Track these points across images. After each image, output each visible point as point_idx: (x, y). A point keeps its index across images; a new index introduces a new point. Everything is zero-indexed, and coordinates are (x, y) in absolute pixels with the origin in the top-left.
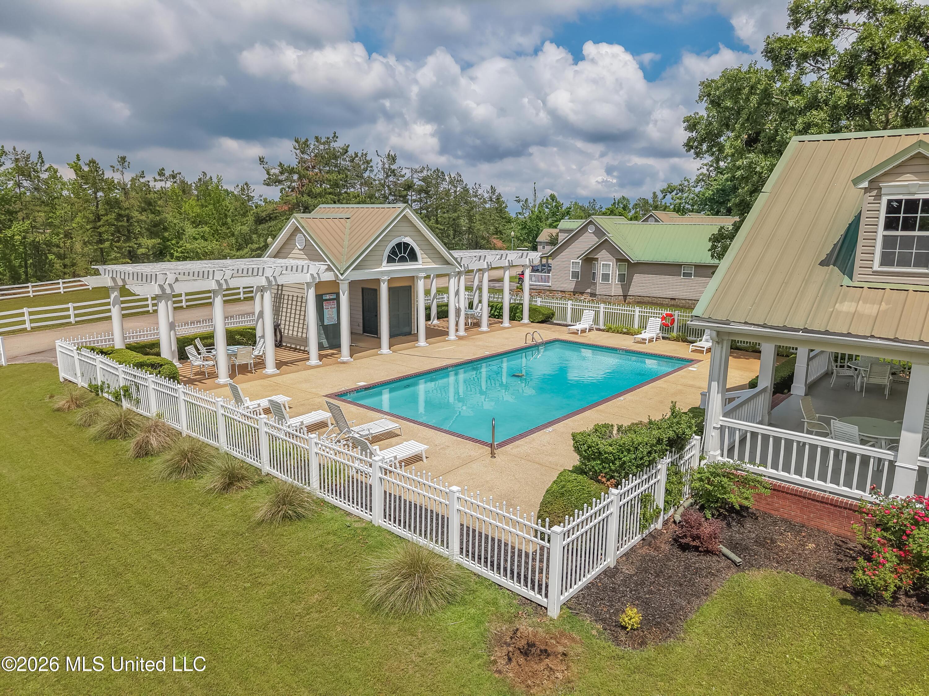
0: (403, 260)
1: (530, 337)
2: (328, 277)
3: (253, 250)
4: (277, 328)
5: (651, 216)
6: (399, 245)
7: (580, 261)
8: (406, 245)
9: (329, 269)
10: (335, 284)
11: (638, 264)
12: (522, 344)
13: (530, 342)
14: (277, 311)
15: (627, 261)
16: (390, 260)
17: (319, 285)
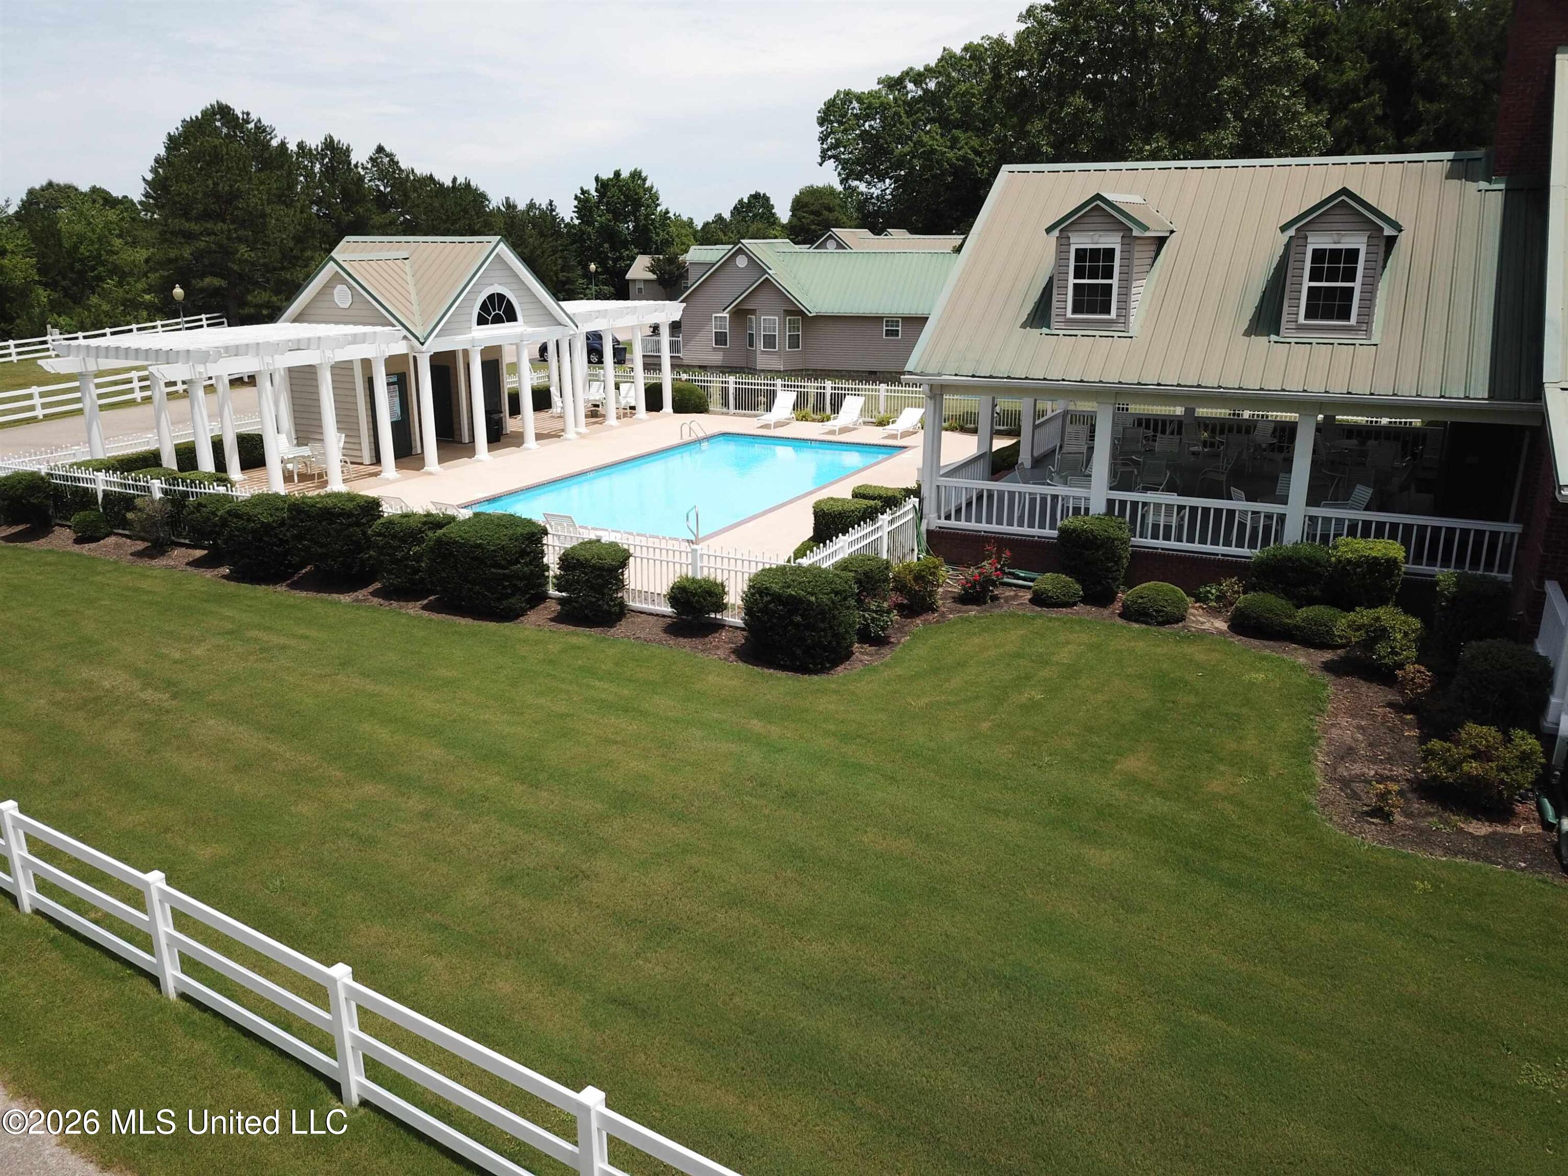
0: (497, 320)
1: (686, 429)
5: (830, 237)
6: (491, 297)
7: (727, 315)
8: (501, 297)
9: (402, 336)
11: (820, 318)
12: (676, 441)
13: (687, 438)
15: (801, 313)
16: (482, 321)
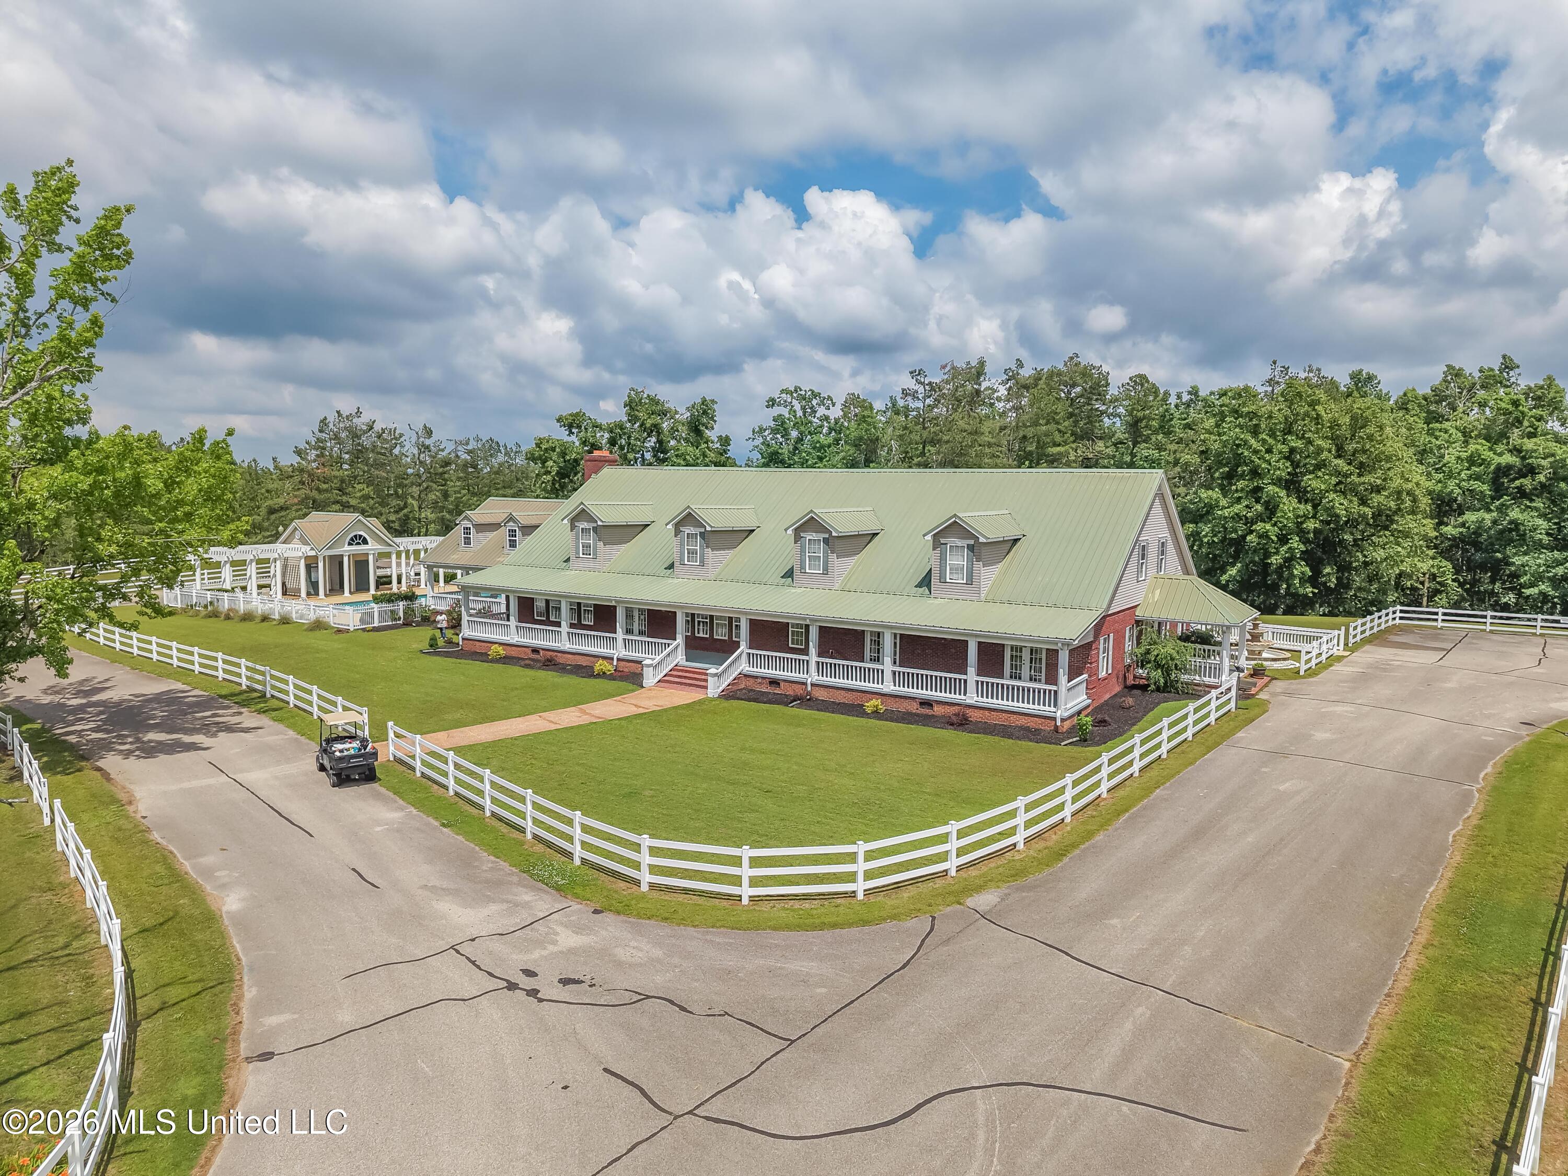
0: (358, 544)
2: (313, 553)
3: (265, 537)
4: (284, 584)
6: (355, 536)
8: (360, 536)
9: (312, 549)
10: (316, 557)
14: (284, 574)
16: (350, 544)
17: (307, 558)
